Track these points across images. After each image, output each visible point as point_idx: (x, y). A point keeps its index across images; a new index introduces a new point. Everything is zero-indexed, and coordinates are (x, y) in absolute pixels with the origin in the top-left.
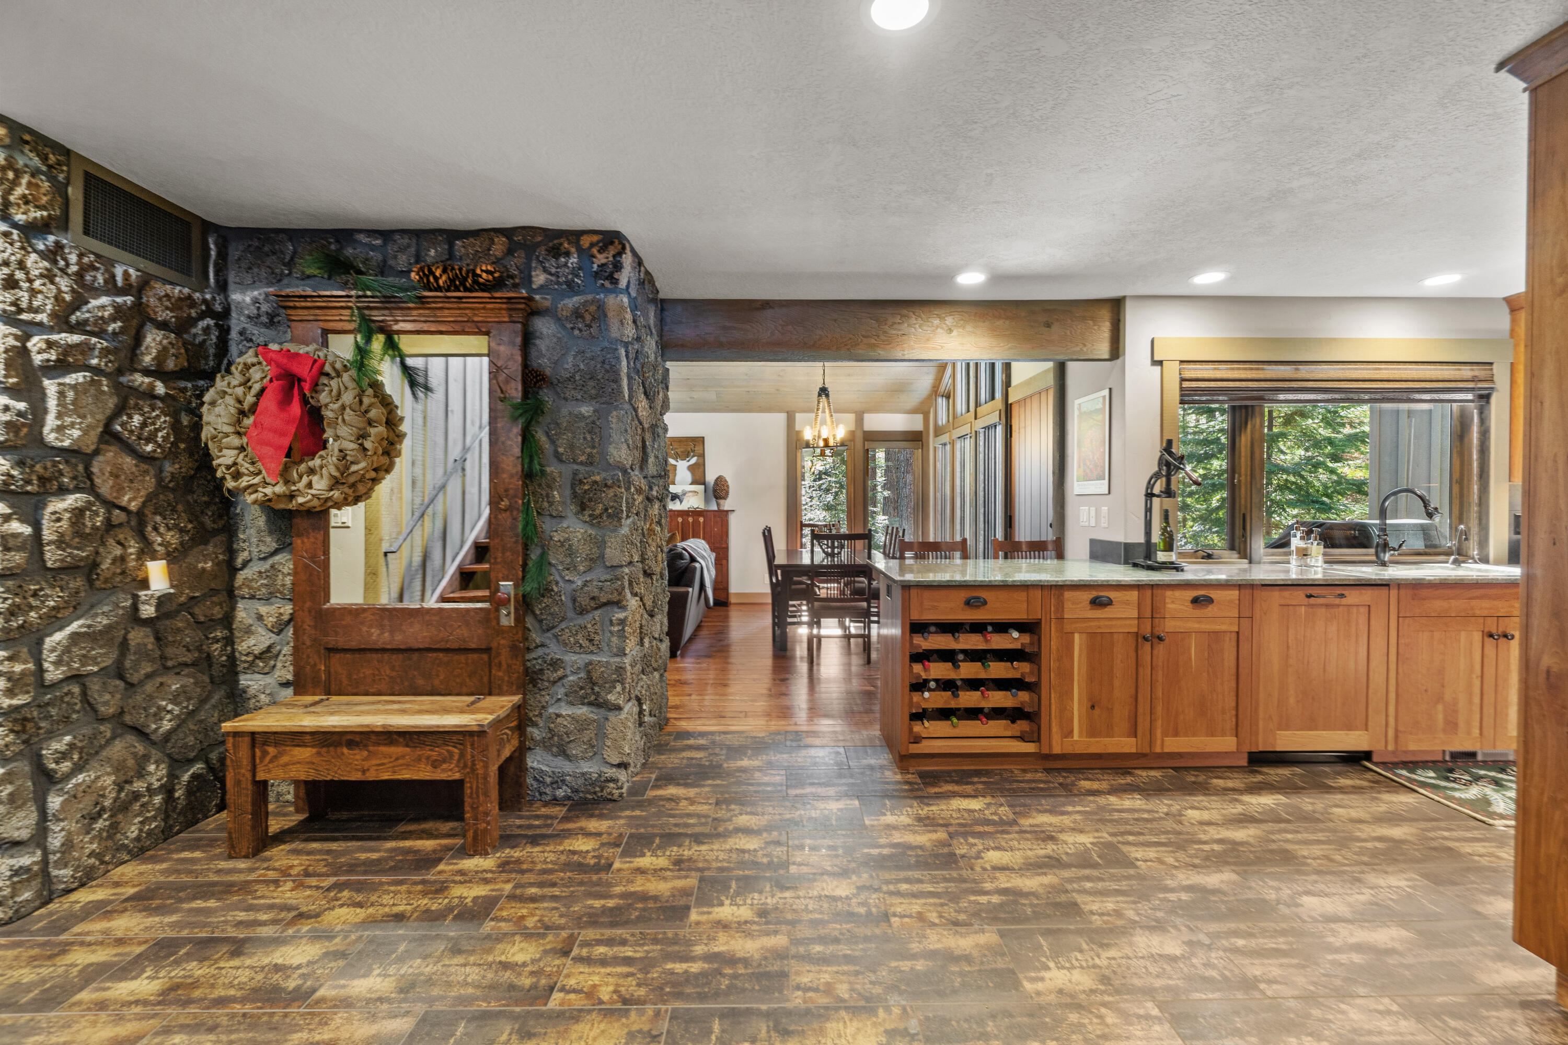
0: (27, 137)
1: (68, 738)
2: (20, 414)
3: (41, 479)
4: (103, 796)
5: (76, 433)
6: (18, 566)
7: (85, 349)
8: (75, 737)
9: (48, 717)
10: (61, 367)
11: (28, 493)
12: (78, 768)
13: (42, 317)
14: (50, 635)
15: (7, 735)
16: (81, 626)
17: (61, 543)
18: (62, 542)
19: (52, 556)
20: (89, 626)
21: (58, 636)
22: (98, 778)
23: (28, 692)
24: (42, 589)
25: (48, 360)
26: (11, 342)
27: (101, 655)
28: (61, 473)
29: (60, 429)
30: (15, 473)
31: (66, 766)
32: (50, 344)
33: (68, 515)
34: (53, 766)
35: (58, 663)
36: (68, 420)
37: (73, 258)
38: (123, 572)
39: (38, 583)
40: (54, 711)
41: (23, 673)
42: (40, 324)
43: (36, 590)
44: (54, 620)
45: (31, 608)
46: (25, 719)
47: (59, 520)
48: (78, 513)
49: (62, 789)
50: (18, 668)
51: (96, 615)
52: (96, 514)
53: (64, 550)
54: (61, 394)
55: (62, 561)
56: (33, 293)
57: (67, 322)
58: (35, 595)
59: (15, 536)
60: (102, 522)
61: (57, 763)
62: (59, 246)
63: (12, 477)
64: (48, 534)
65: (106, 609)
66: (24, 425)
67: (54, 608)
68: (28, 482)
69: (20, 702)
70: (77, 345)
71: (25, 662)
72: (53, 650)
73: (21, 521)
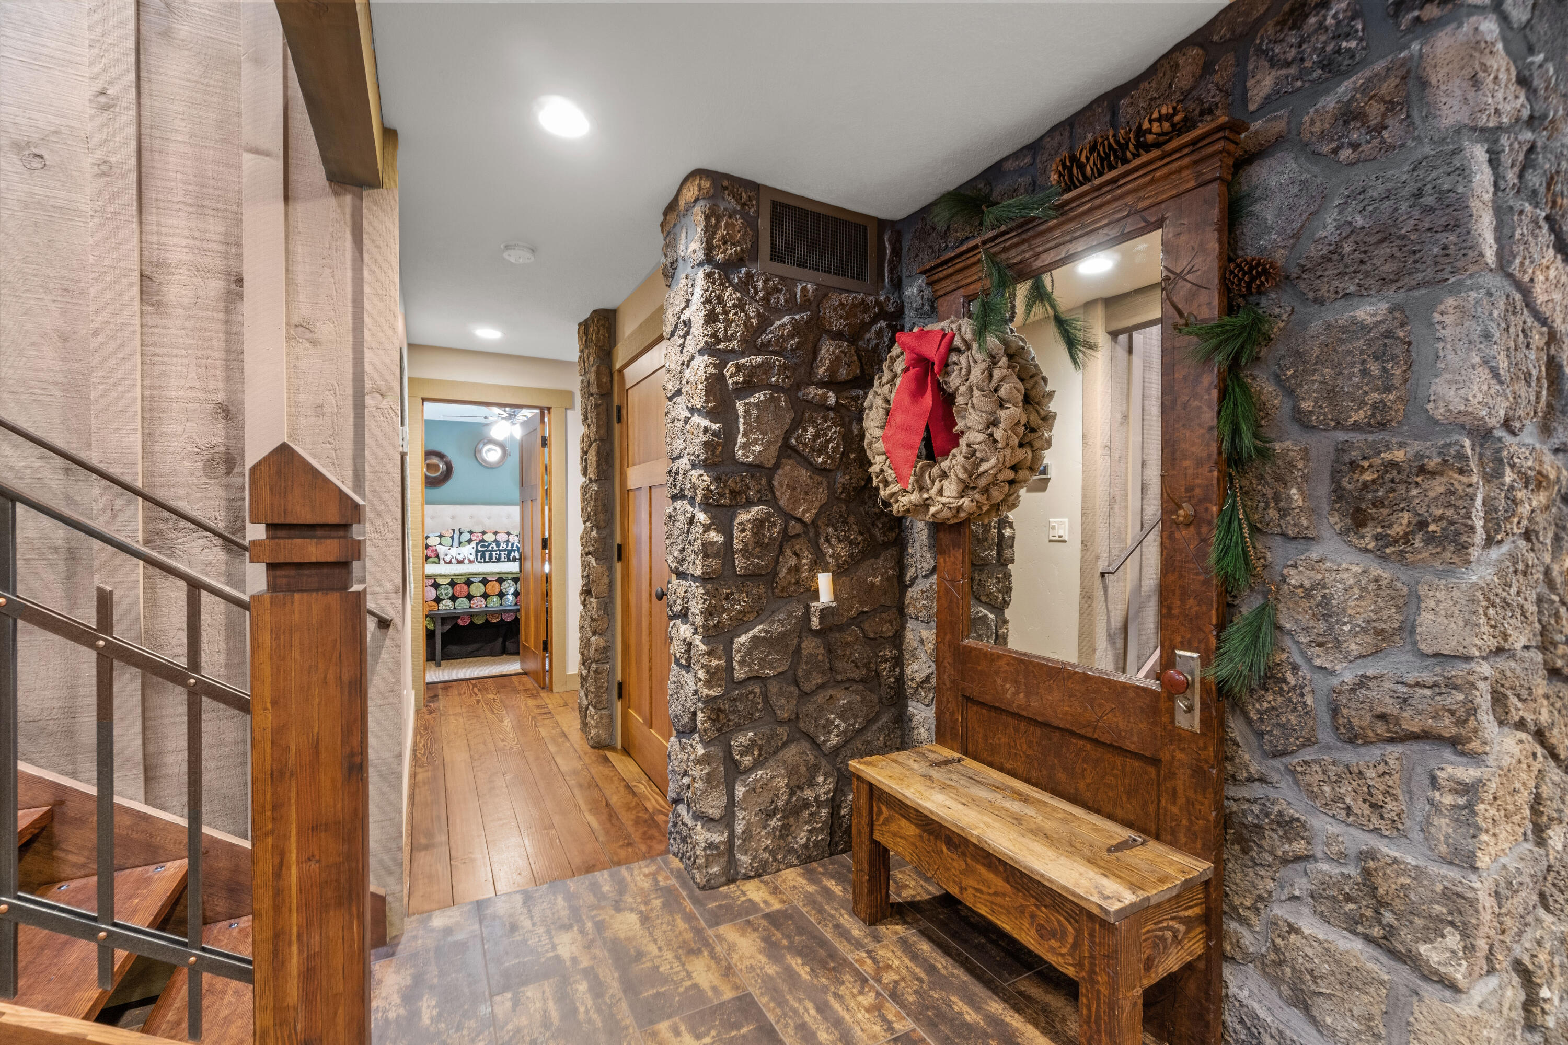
0: (725, 183)
1: (750, 734)
2: (715, 434)
3: (732, 492)
4: (777, 796)
5: (758, 448)
6: (715, 571)
7: (765, 368)
8: (755, 734)
9: (736, 711)
10: (747, 388)
11: (723, 506)
12: (758, 764)
13: (734, 344)
14: (739, 636)
15: (705, 721)
16: (760, 631)
17: (745, 551)
18: (747, 551)
19: (740, 563)
20: (767, 632)
21: (744, 638)
22: (773, 777)
23: (721, 686)
24: (732, 594)
25: (737, 383)
26: (711, 370)
27: (777, 660)
28: (747, 486)
29: (746, 446)
30: (713, 488)
31: (747, 760)
32: (739, 368)
33: (750, 526)
34: (738, 757)
35: (742, 663)
36: (753, 437)
37: (760, 284)
38: (797, 583)
39: (729, 588)
40: (741, 707)
41: (717, 667)
42: (733, 351)
43: (727, 594)
44: (741, 623)
45: (724, 610)
46: (719, 710)
47: (743, 530)
48: (758, 524)
49: (745, 780)
50: (714, 663)
51: (773, 622)
52: (774, 524)
53: (747, 559)
54: (747, 412)
55: (746, 568)
56: (728, 322)
57: (755, 346)
58: (727, 598)
59: (713, 544)
60: (779, 533)
61: (742, 755)
62: (749, 276)
63: (711, 491)
64: (737, 545)
65: (782, 616)
66: (718, 444)
67: (740, 612)
68: (722, 496)
69: (714, 694)
70: (759, 366)
71: (719, 658)
72: (738, 651)
73: (718, 531)
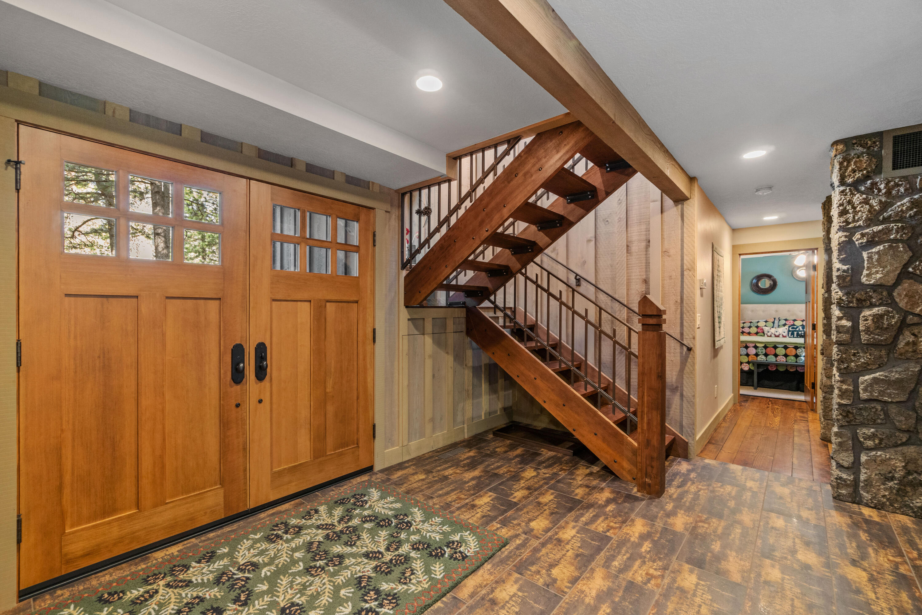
0: (854, 141)
1: (872, 430)
2: (844, 271)
3: (858, 300)
4: (895, 470)
5: (879, 276)
6: (844, 341)
7: (888, 231)
8: (877, 431)
9: (861, 415)
10: (871, 243)
11: (851, 307)
12: (876, 448)
13: (861, 223)
14: (864, 376)
15: (839, 415)
16: (881, 375)
17: (867, 331)
18: (869, 331)
19: (864, 337)
20: (886, 376)
21: (867, 377)
22: (890, 459)
23: (850, 400)
24: (858, 353)
25: (862, 243)
26: (843, 239)
27: (894, 394)
28: (871, 297)
29: (868, 275)
30: (844, 298)
31: (870, 443)
32: (863, 235)
33: (871, 318)
34: (862, 440)
35: (865, 390)
36: (874, 270)
37: (882, 186)
38: (914, 351)
39: (857, 350)
40: (864, 414)
41: (846, 390)
42: (860, 226)
43: (855, 353)
44: (865, 369)
45: (853, 361)
46: (849, 412)
47: (866, 320)
48: (878, 318)
49: (868, 453)
50: (844, 387)
51: (892, 372)
52: (893, 317)
53: (869, 335)
54: (870, 258)
55: (868, 340)
56: (855, 213)
57: (879, 220)
58: (854, 355)
59: (843, 327)
60: (896, 323)
61: (865, 439)
62: (874, 184)
63: (843, 300)
64: (861, 328)
65: (898, 369)
66: (847, 276)
67: (864, 363)
68: (850, 302)
69: (845, 403)
70: (880, 231)
71: (849, 385)
72: (862, 383)
73: (848, 320)
